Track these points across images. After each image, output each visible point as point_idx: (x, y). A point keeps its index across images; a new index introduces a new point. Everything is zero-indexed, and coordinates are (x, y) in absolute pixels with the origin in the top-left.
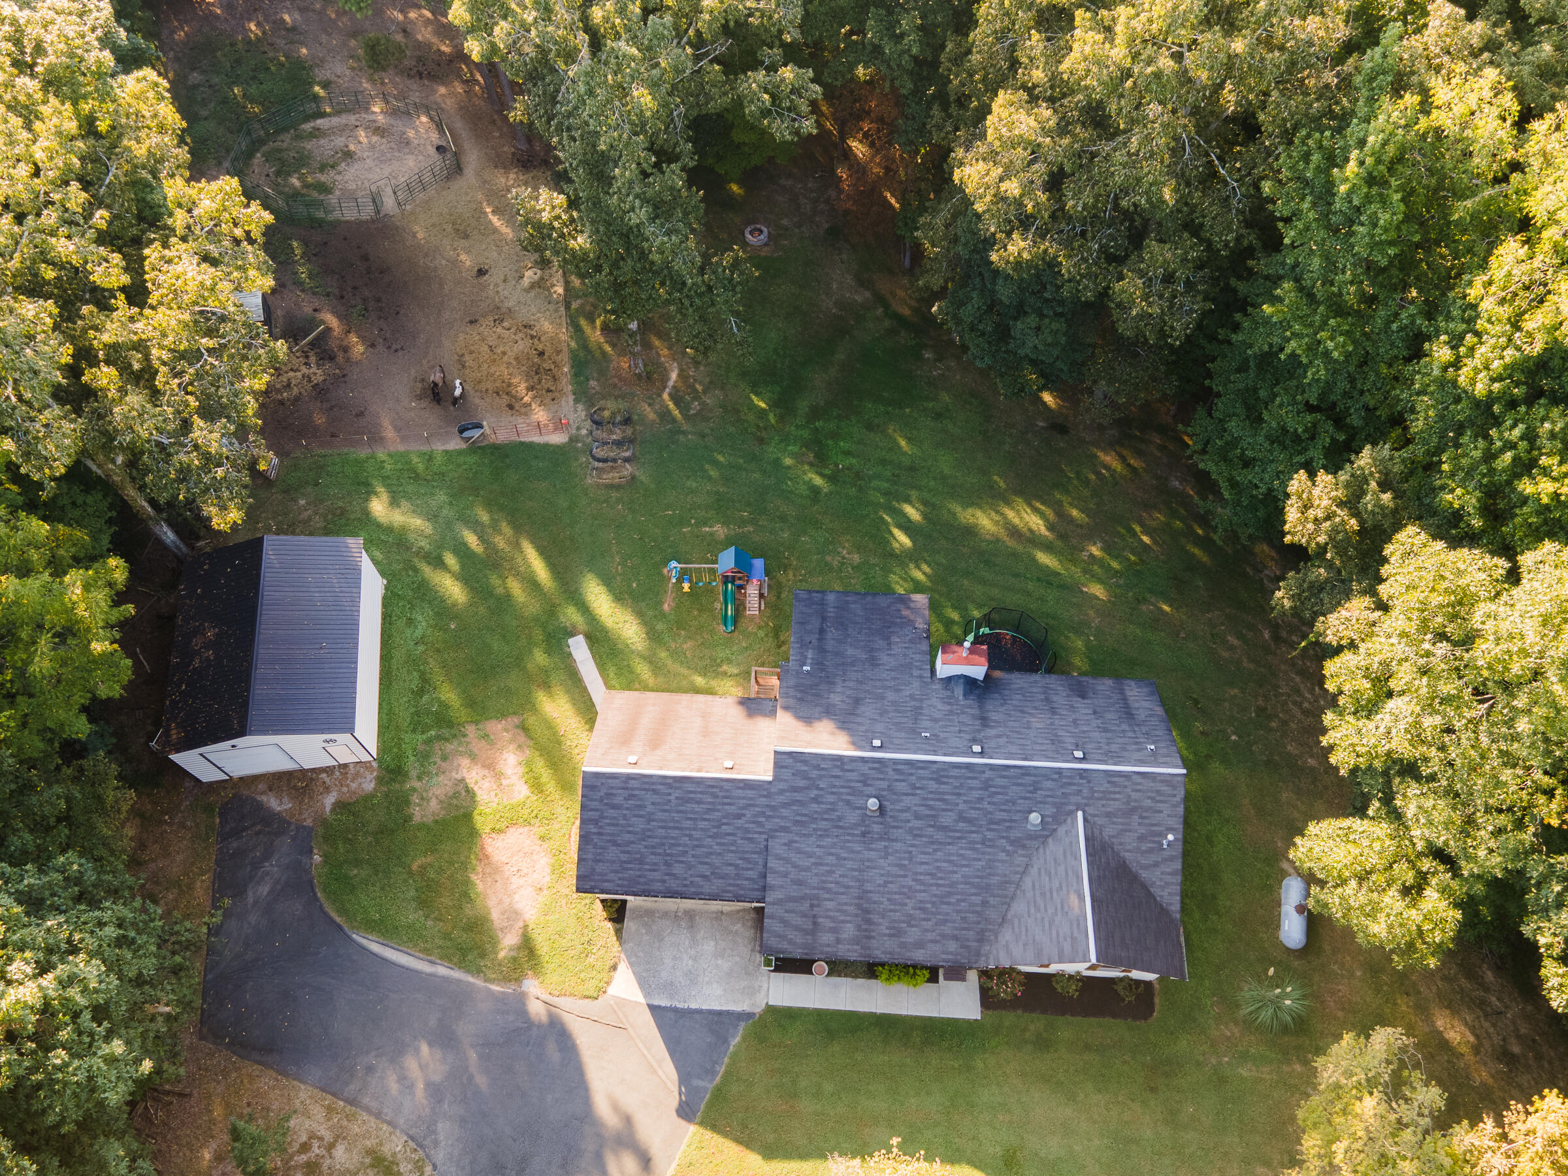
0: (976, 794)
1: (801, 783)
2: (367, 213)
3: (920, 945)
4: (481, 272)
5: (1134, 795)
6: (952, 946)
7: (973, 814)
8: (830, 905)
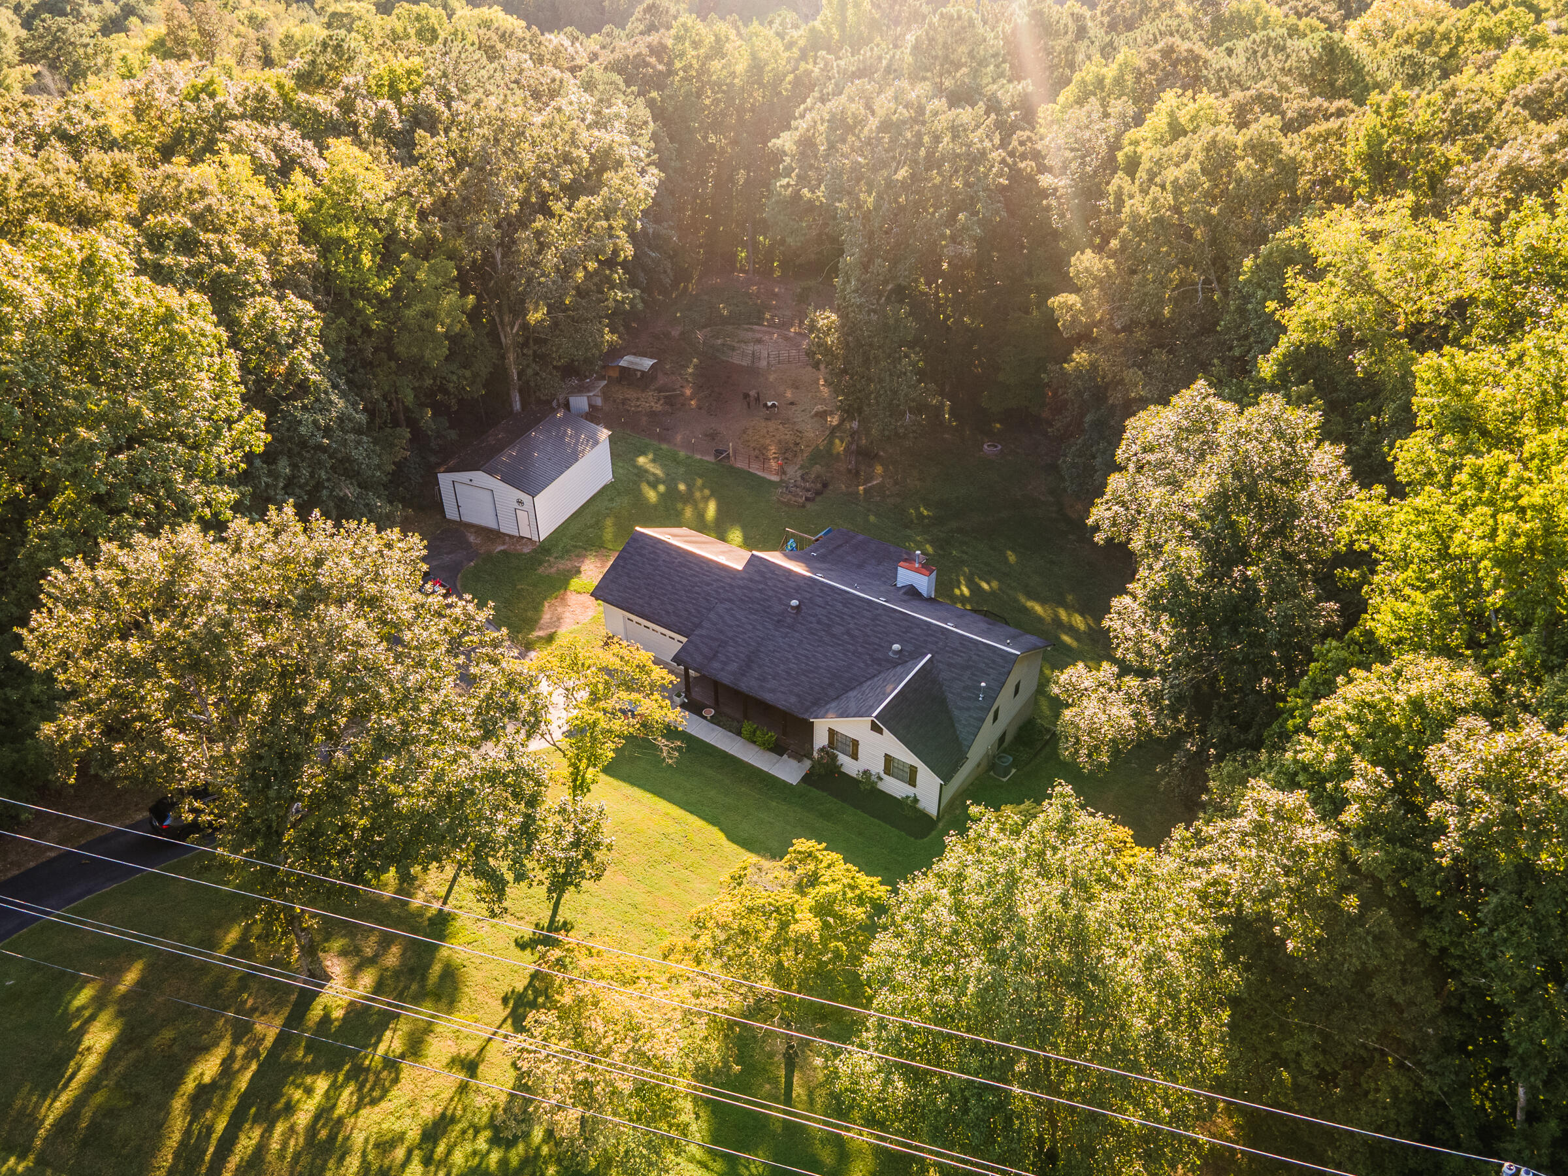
0: (865, 621)
1: (757, 578)
2: (745, 363)
3: (773, 691)
4: (792, 403)
5: (975, 657)
6: (793, 699)
7: (856, 633)
8: (731, 649)
